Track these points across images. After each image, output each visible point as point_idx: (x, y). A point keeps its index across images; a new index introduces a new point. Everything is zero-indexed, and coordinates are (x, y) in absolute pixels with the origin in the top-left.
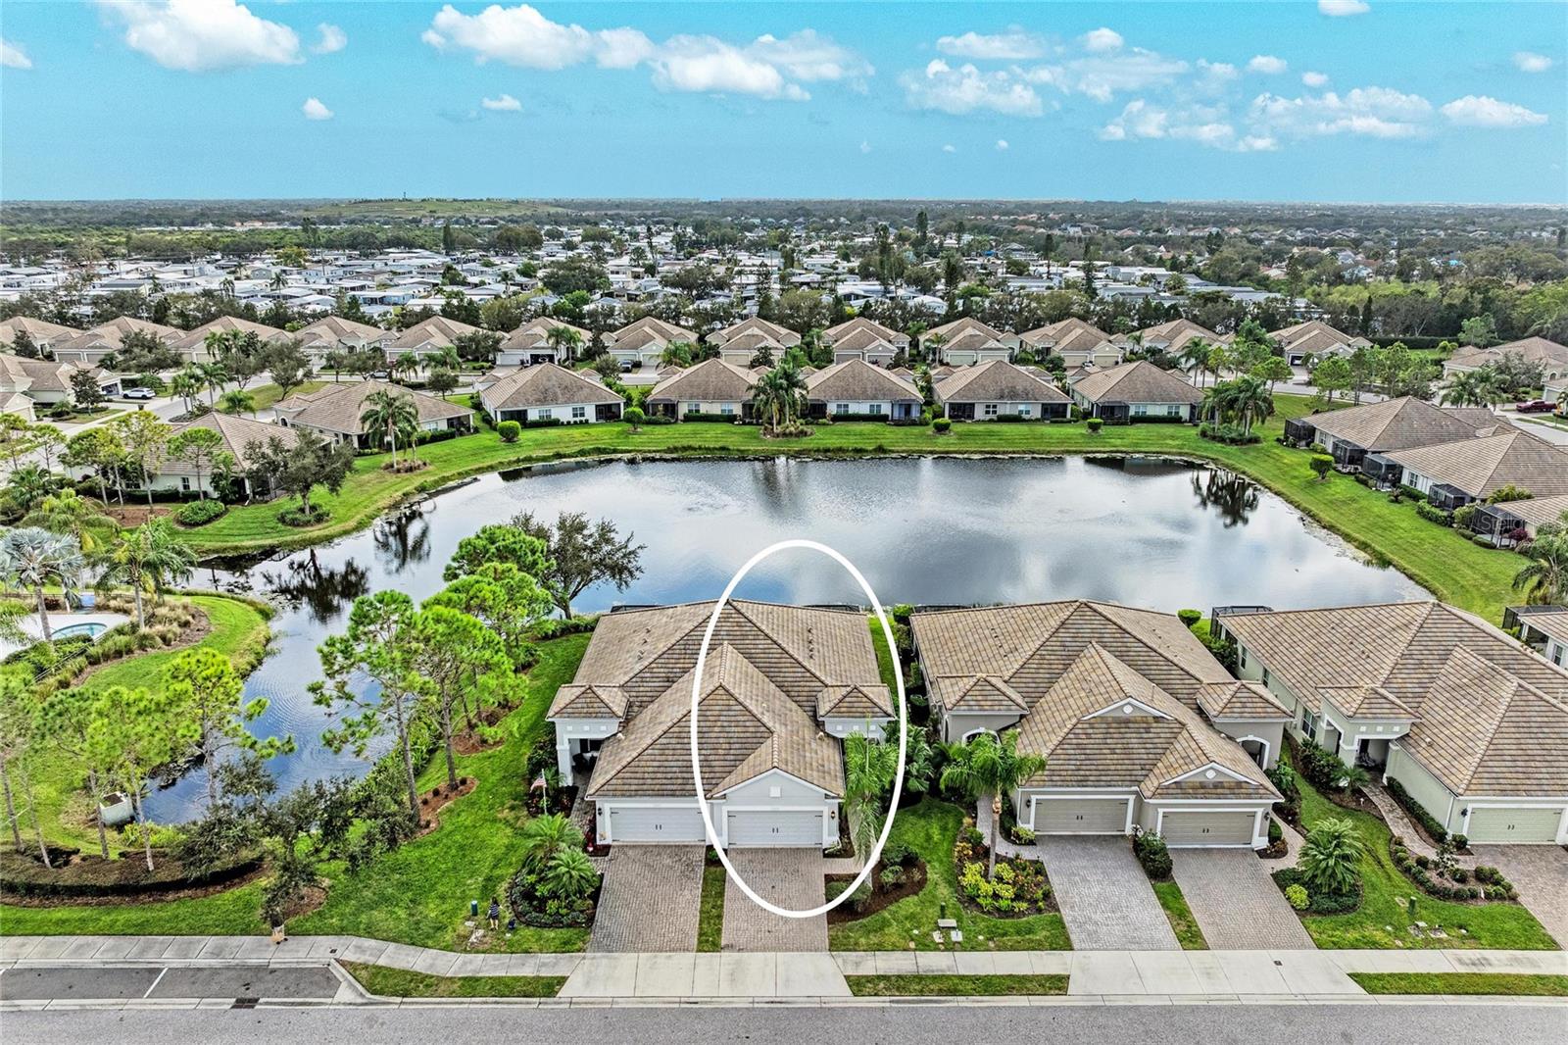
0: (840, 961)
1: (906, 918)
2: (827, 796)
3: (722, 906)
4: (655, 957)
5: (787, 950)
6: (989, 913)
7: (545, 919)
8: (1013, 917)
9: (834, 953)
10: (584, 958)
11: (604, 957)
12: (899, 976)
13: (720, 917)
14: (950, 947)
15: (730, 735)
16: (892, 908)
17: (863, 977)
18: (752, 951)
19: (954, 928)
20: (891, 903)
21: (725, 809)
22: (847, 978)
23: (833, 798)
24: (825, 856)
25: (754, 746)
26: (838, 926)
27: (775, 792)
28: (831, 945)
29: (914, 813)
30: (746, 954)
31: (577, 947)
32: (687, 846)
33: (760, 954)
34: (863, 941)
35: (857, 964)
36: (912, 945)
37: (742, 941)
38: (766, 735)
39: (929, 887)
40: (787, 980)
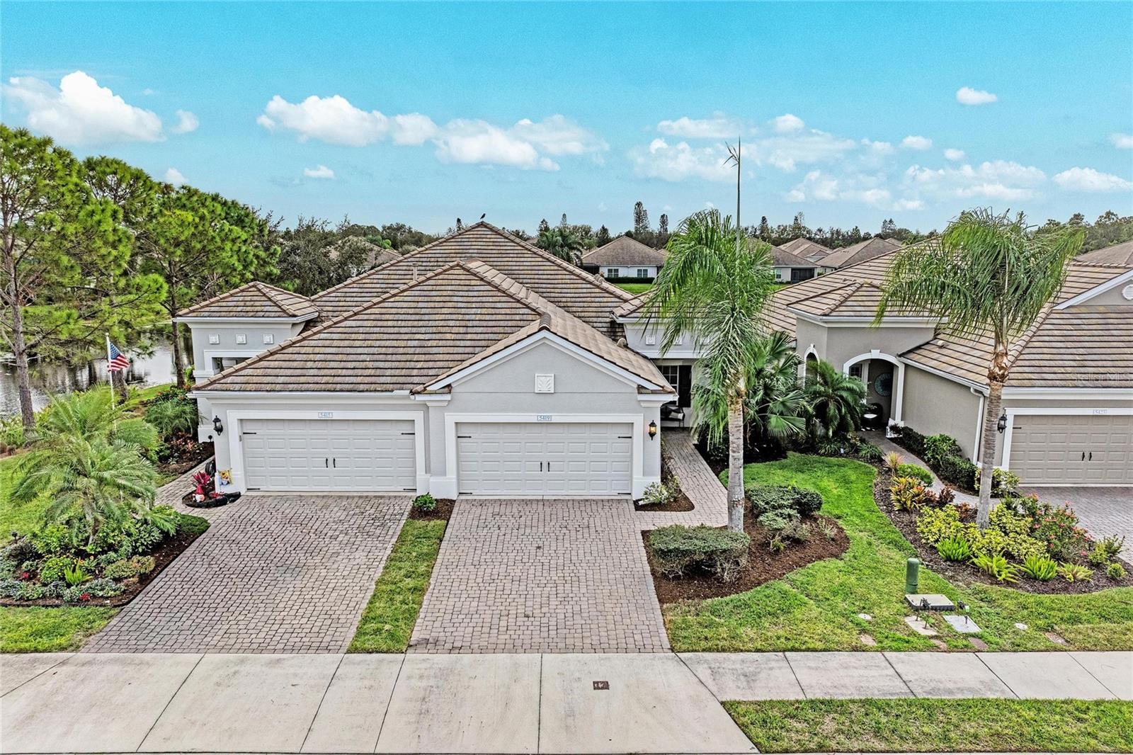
0: (703, 672)
1: (835, 594)
2: (641, 389)
3: (428, 574)
4: (242, 661)
5: (567, 650)
6: (1008, 584)
7: (33, 590)
8: (1066, 590)
9: (683, 656)
10: (63, 663)
11: (115, 661)
12: (866, 703)
13: (419, 591)
14: (960, 645)
15: (467, 317)
16: (798, 575)
17: (772, 704)
18: (482, 651)
19: (949, 609)
20: (791, 569)
21: (451, 418)
22: (728, 706)
23: (654, 392)
24: (638, 507)
25: (509, 330)
26: (683, 605)
27: (544, 383)
28: (673, 639)
29: (783, 467)
30: (466, 658)
31: (63, 641)
32: (382, 497)
33: (503, 658)
34: (748, 632)
35: (750, 678)
36: (867, 640)
37: (462, 634)
38: (530, 317)
39: (853, 549)
40: (571, 714)
